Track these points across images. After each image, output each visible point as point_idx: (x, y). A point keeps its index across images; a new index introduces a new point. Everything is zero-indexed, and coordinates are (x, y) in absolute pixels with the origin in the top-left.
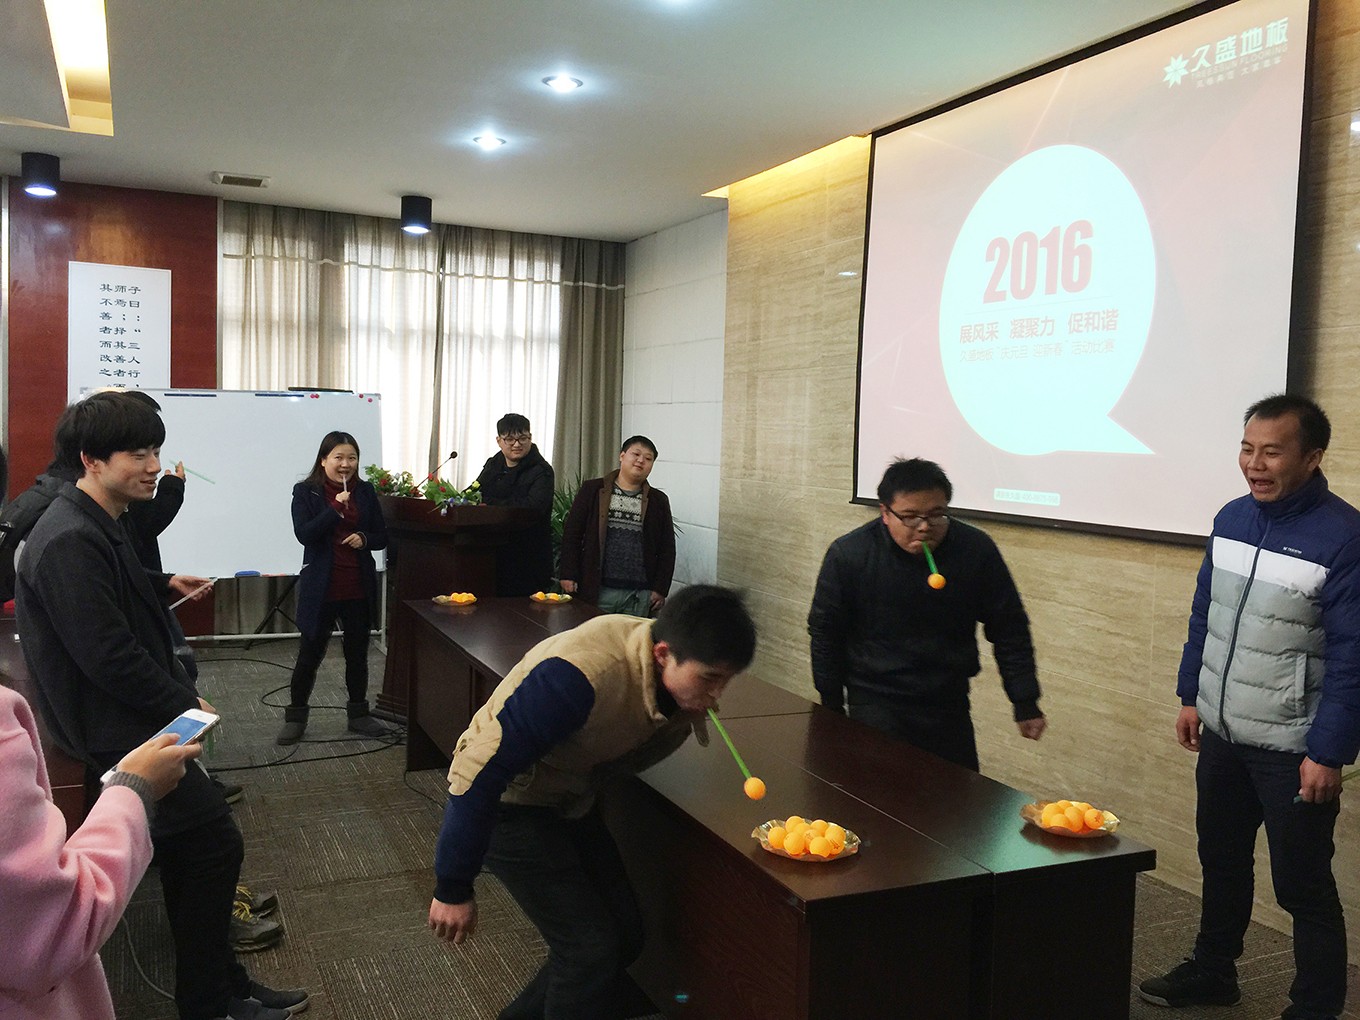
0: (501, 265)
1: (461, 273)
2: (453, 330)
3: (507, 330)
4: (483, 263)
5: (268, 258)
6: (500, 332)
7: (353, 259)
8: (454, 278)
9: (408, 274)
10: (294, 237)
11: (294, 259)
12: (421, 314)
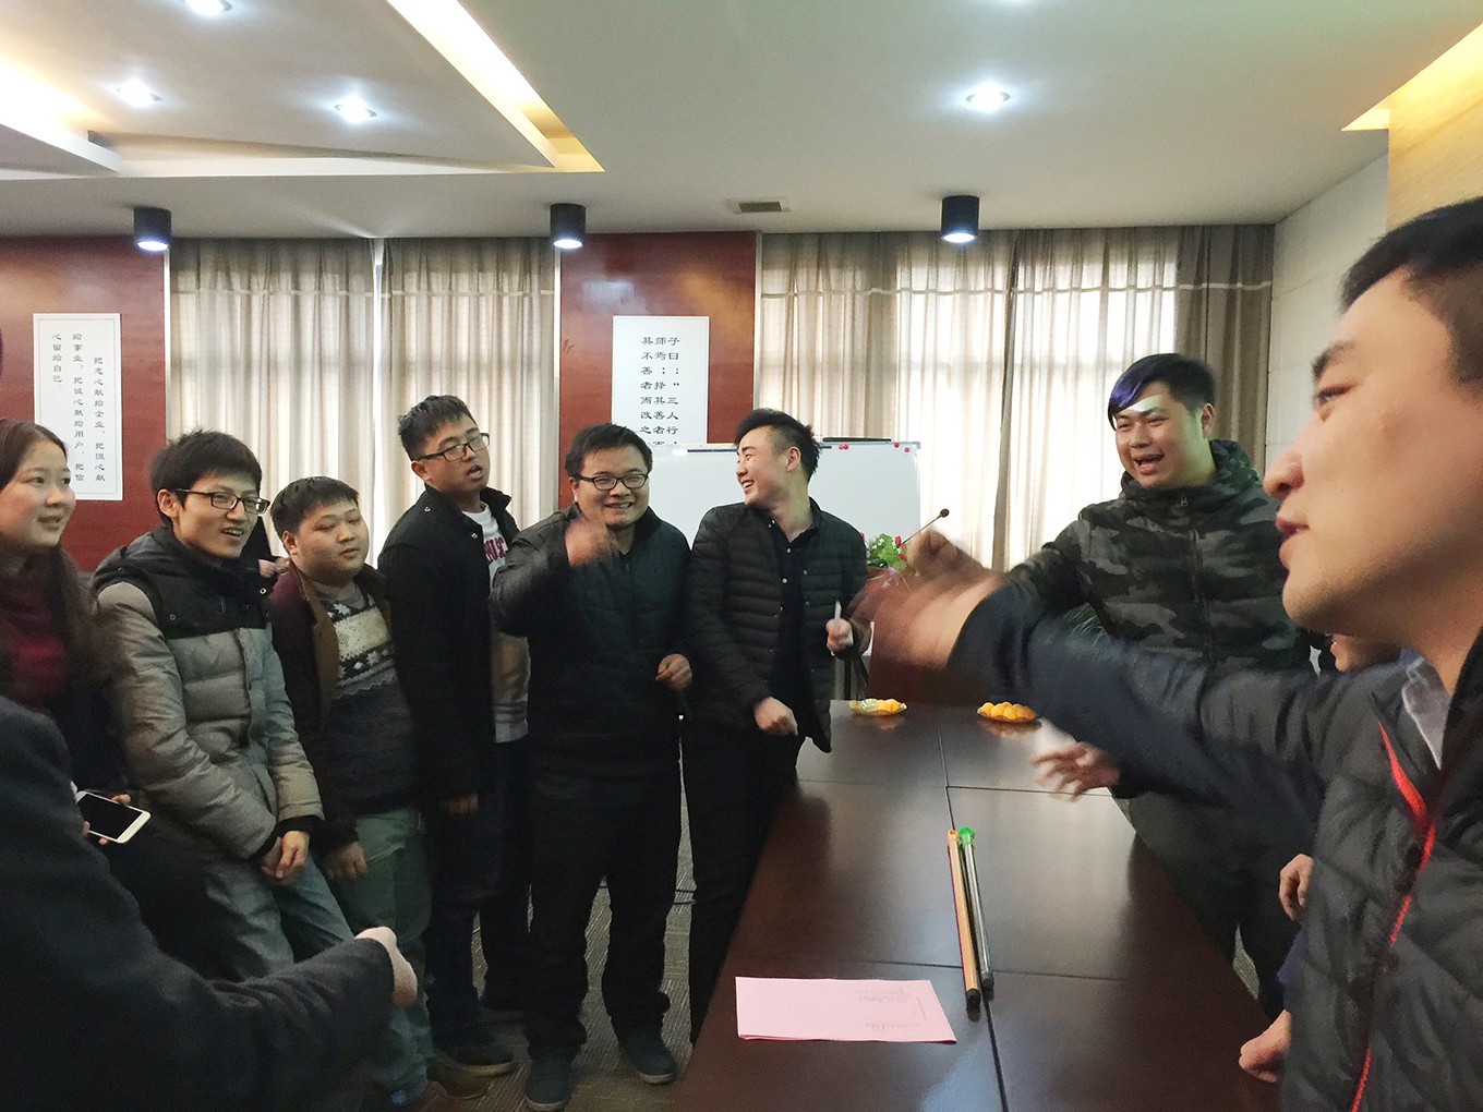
0: (1091, 274)
1: (1038, 288)
2: (1027, 361)
3: (1098, 355)
4: (1068, 274)
5: (813, 294)
6: (1089, 357)
7: (905, 284)
8: (1029, 295)
9: (972, 296)
10: (841, 266)
11: (841, 292)
12: (986, 342)
